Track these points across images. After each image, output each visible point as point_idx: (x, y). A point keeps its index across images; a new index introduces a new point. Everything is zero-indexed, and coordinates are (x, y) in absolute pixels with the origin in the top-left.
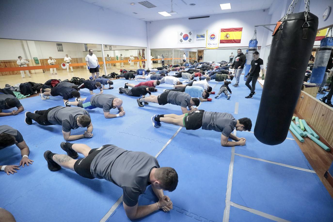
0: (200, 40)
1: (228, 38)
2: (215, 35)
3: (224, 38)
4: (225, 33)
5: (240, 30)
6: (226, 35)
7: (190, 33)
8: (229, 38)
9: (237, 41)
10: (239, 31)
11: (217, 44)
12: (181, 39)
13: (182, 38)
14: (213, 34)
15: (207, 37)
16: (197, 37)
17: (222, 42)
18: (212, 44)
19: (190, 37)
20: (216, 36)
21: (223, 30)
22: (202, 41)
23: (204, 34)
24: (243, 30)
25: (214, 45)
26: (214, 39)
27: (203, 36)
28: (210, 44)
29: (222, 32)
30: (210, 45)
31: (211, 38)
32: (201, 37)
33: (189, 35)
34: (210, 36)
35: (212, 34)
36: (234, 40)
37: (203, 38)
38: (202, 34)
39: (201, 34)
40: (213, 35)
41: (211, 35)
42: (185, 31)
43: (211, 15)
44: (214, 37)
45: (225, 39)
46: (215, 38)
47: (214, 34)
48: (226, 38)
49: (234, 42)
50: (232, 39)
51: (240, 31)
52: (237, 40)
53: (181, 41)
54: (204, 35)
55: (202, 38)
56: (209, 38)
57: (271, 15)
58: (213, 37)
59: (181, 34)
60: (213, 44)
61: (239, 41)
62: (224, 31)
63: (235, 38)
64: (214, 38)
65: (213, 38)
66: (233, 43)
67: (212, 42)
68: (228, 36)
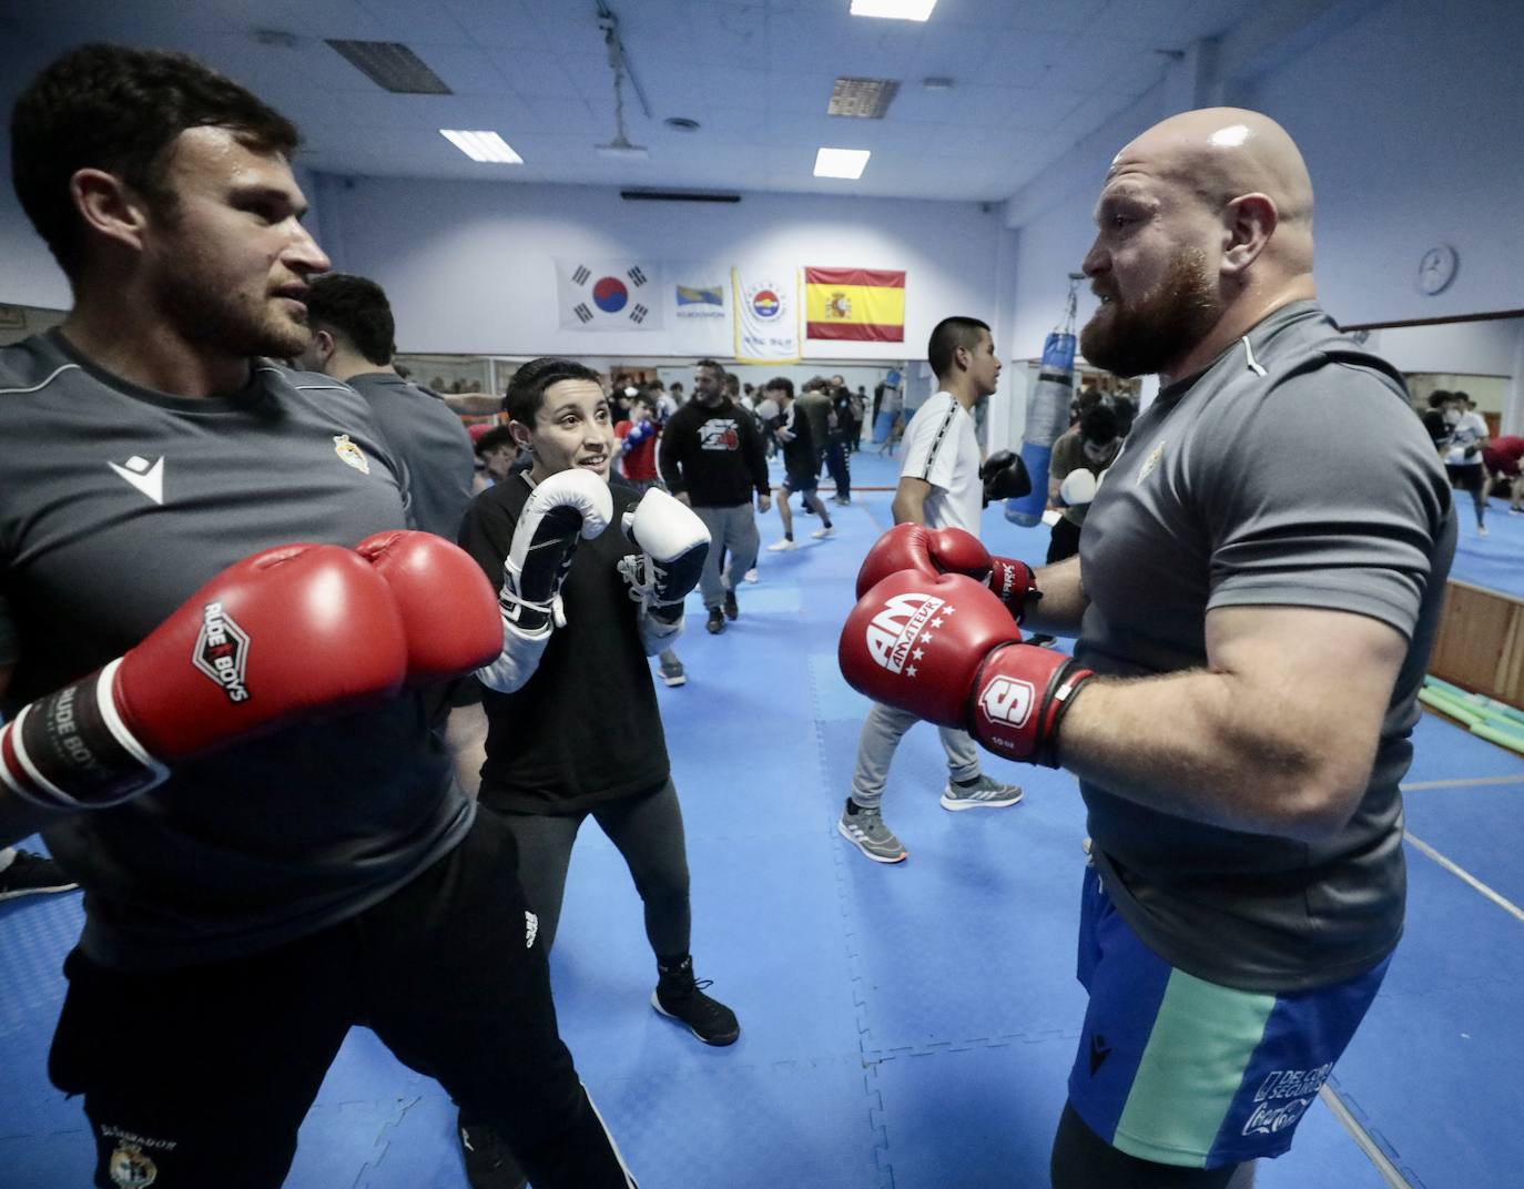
0: (698, 315)
1: (842, 313)
2: (778, 295)
3: (823, 316)
4: (826, 291)
5: (895, 281)
6: (832, 299)
7: (637, 276)
8: (847, 313)
9: (888, 335)
10: (892, 283)
11: (795, 341)
12: (579, 303)
13: (585, 294)
14: (766, 288)
15: (738, 301)
16: (682, 300)
17: (815, 331)
18: (767, 342)
19: (635, 295)
20: (781, 301)
21: (816, 276)
22: (711, 324)
23: (716, 285)
24: (909, 281)
25: (778, 348)
26: (774, 317)
27: (711, 298)
28: (755, 340)
29: (812, 282)
30: (759, 347)
31: (760, 310)
32: (700, 298)
33: (628, 283)
34: (751, 300)
35: (760, 290)
36: (873, 327)
37: (715, 308)
38: (709, 286)
39: (700, 287)
40: (768, 295)
41: (755, 294)
42: (605, 262)
43: (746, 192)
44: (775, 304)
45: (828, 316)
46: (780, 311)
47: (773, 290)
48: (834, 315)
49: (873, 334)
50: (865, 321)
51: (896, 286)
52: (888, 328)
53: (583, 313)
54: (720, 289)
55: (707, 308)
56: (750, 310)
57: (1016, 233)
58: (767, 303)
59: (581, 275)
60: (773, 342)
61: (894, 334)
62: (822, 282)
63: (879, 320)
64: (774, 310)
65: (767, 308)
66: (870, 339)
67: (765, 329)
68: (843, 304)
